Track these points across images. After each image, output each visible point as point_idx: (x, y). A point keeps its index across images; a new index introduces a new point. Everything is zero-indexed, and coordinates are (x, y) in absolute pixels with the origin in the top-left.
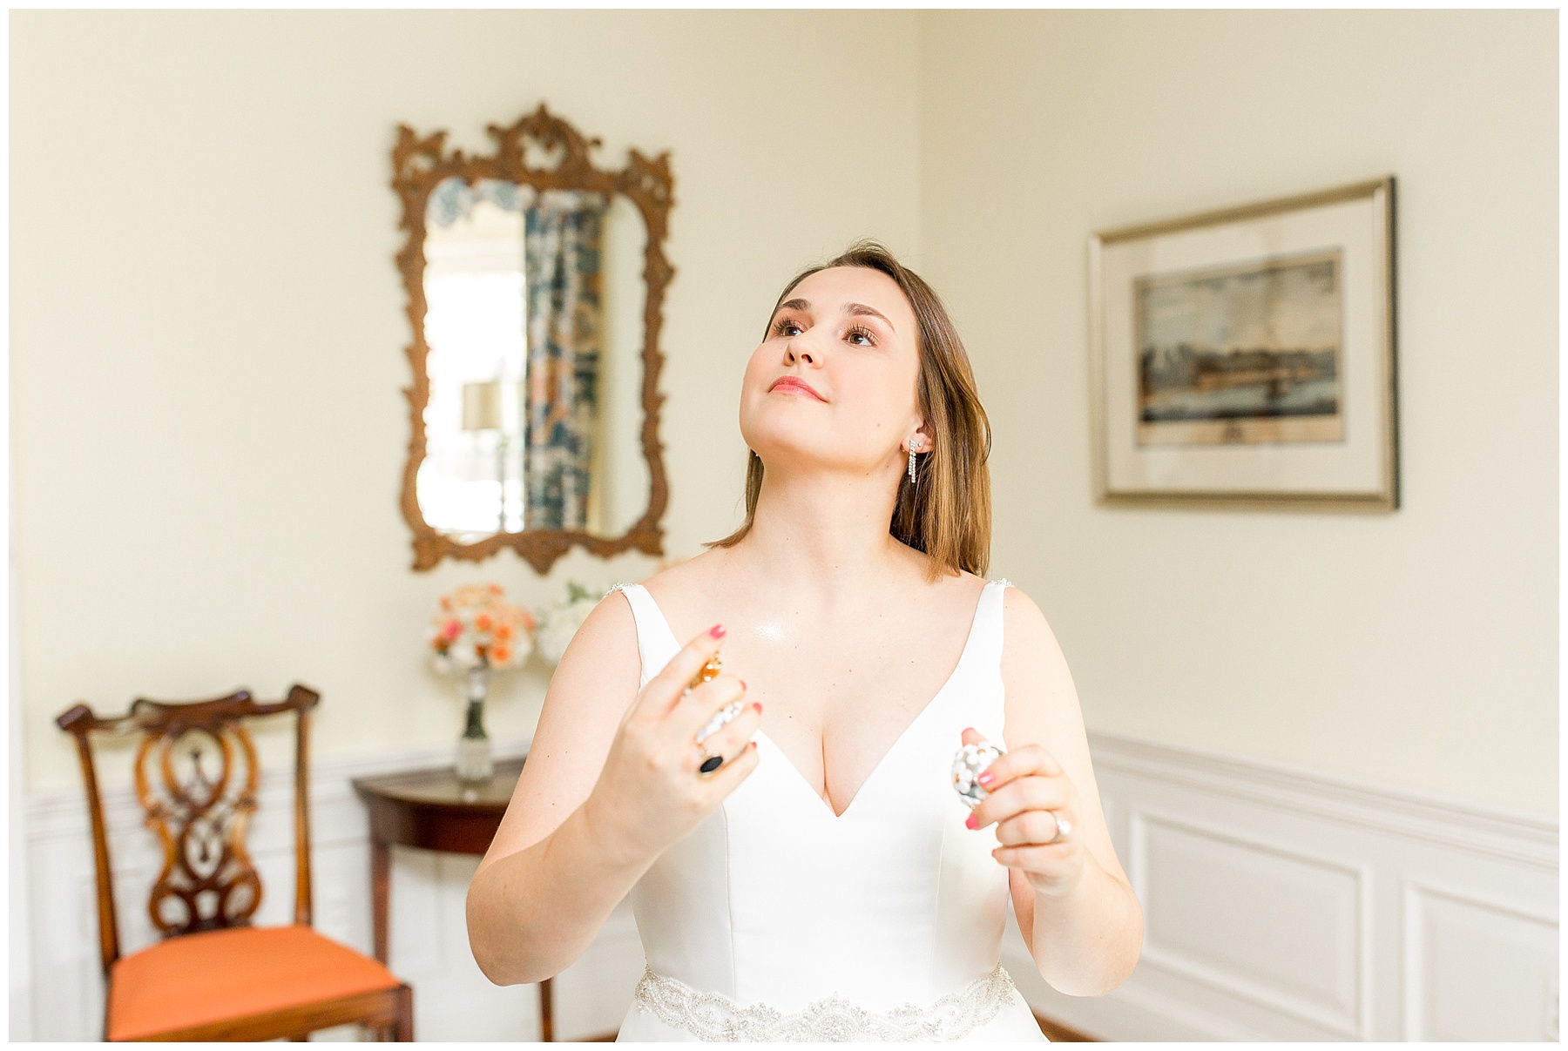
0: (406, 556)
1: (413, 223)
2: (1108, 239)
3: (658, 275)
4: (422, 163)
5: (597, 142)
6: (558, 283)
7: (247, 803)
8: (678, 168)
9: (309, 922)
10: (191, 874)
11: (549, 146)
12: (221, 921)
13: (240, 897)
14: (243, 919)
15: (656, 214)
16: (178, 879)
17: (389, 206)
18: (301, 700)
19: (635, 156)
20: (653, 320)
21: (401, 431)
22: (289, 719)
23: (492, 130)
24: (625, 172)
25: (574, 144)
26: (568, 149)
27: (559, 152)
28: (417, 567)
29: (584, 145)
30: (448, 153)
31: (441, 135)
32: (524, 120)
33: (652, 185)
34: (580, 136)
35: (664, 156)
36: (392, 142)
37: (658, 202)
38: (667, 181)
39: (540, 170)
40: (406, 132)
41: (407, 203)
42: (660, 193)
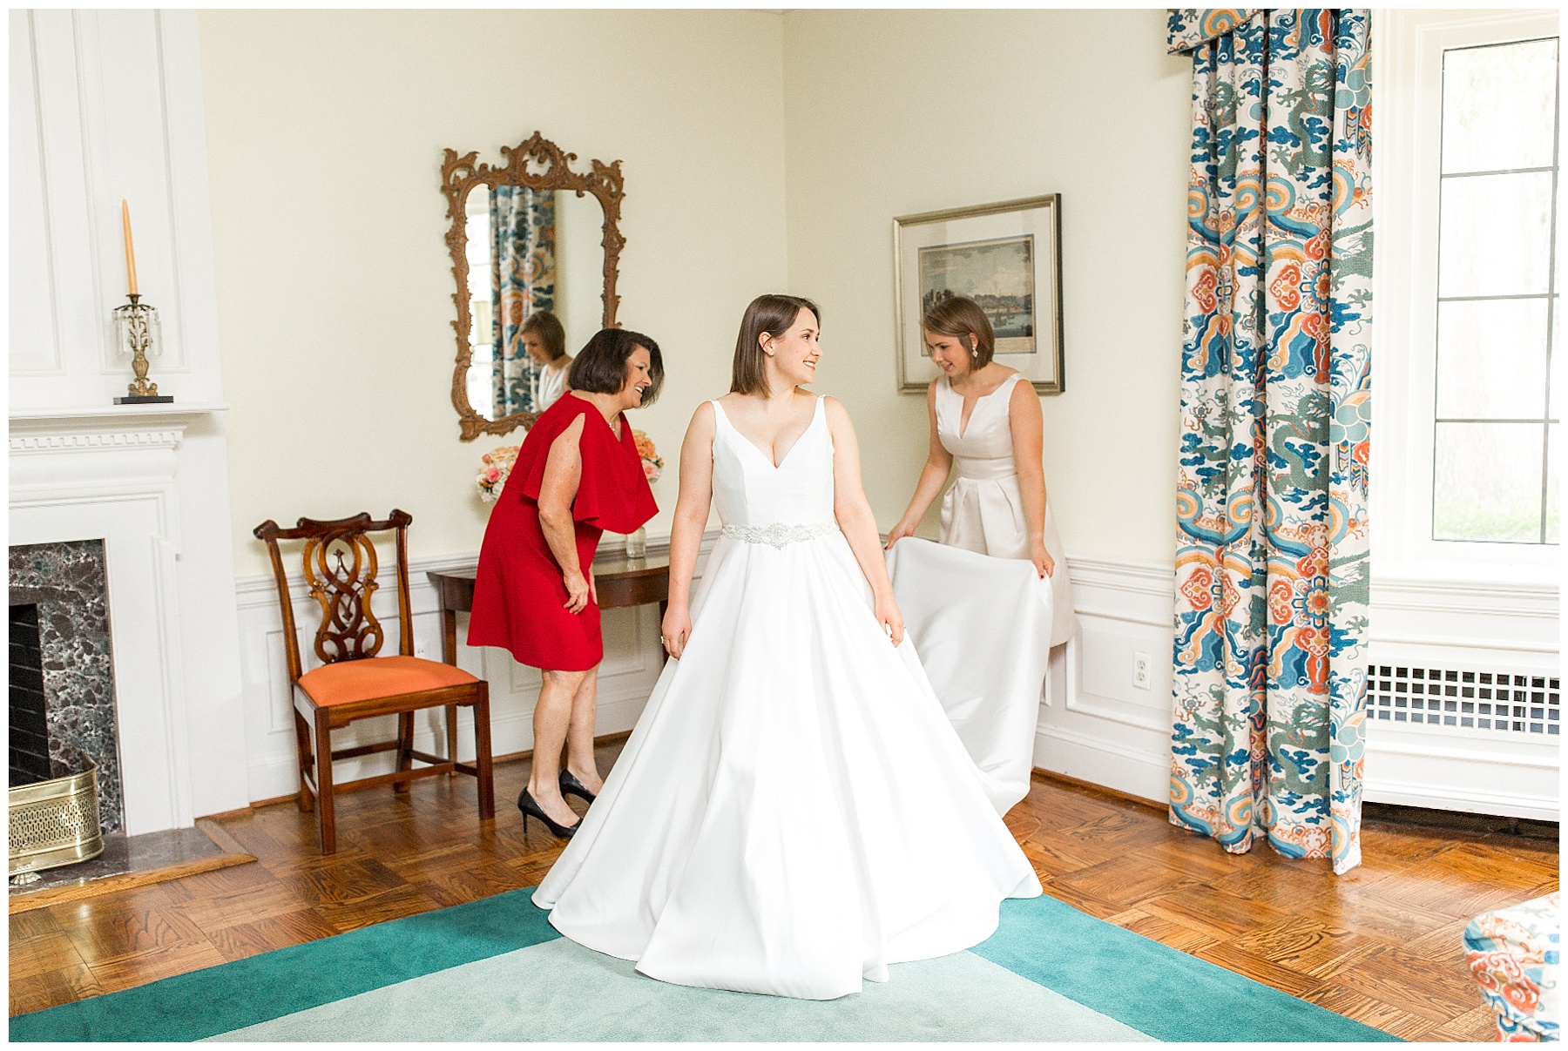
0: (459, 431)
1: (457, 213)
2: (903, 222)
3: (613, 243)
4: (462, 174)
5: (573, 157)
7: (371, 584)
8: (625, 172)
9: (411, 653)
10: (341, 626)
11: (541, 162)
12: (359, 655)
13: (370, 639)
14: (370, 654)
15: (611, 203)
16: (332, 628)
17: (442, 203)
18: (400, 520)
19: (596, 163)
20: (610, 274)
21: (453, 350)
22: (393, 532)
23: (504, 150)
24: (591, 175)
25: (558, 158)
26: (554, 161)
27: (548, 164)
28: (464, 438)
29: (565, 159)
30: (476, 167)
31: (473, 155)
32: (525, 143)
33: (609, 184)
34: (562, 153)
35: (616, 164)
36: (442, 160)
37: (612, 195)
38: (619, 181)
39: (536, 175)
40: (450, 154)
41: (452, 200)
42: (614, 190)
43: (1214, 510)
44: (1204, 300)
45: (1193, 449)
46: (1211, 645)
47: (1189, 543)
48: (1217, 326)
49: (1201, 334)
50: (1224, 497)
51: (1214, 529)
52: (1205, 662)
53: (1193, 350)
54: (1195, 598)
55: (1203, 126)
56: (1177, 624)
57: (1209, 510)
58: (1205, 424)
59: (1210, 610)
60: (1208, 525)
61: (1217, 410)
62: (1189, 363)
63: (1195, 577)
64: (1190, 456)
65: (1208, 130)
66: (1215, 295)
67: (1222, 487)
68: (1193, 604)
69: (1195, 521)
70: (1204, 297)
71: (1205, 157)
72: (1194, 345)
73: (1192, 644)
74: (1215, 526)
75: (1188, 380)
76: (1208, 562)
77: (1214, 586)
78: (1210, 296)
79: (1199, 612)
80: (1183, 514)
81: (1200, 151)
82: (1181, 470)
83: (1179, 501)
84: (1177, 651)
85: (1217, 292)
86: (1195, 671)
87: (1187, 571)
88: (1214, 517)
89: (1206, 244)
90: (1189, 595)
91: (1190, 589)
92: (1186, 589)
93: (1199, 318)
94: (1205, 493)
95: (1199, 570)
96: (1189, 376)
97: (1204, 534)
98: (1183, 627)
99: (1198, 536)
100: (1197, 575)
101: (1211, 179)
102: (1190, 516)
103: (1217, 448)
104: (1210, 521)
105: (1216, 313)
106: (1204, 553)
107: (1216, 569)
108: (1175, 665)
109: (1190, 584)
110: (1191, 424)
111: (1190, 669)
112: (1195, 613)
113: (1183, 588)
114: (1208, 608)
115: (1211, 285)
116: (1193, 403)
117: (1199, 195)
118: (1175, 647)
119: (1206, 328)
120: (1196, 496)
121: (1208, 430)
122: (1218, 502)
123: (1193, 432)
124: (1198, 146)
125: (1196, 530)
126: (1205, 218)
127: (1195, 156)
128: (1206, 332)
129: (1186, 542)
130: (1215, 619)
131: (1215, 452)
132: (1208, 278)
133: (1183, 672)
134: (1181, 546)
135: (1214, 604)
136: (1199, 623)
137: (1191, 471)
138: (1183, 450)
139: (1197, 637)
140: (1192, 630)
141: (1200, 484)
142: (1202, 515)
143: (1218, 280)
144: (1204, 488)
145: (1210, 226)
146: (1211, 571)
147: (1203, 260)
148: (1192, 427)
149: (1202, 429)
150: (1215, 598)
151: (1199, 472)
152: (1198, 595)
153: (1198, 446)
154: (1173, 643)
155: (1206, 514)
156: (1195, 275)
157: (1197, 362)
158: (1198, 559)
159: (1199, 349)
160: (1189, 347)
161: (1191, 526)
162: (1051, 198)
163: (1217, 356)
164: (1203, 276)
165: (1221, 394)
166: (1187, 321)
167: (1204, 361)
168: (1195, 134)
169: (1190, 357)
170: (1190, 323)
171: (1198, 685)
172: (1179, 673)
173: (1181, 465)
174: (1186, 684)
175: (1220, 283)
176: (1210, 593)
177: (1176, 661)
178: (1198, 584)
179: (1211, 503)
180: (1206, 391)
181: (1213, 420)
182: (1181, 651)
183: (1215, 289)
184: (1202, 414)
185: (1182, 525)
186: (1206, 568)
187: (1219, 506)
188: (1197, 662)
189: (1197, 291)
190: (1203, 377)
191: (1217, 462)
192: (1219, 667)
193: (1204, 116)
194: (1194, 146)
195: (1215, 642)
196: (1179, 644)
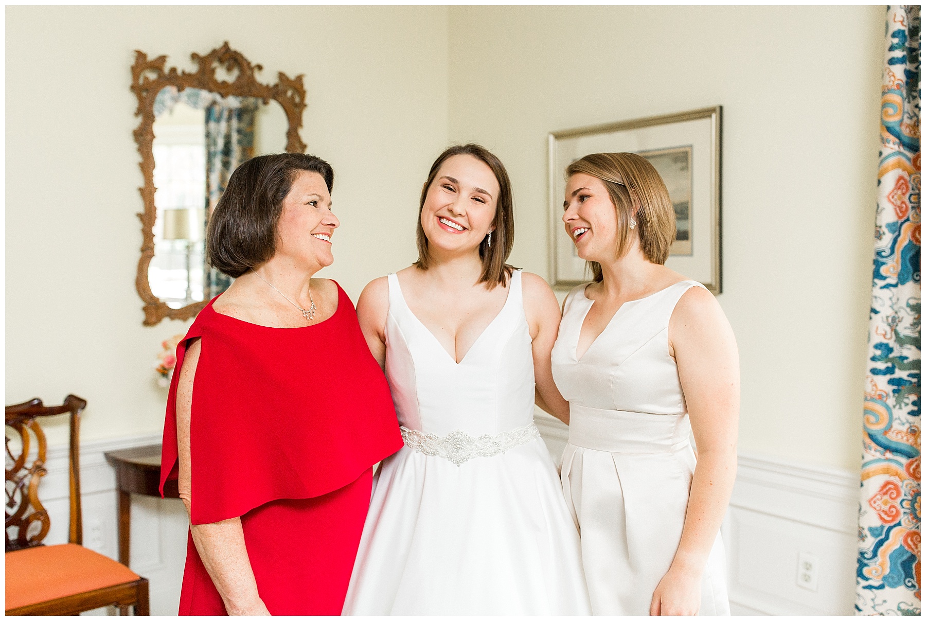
0: (142, 316)
1: (146, 113)
2: (560, 136)
4: (152, 76)
5: (260, 67)
6: (227, 151)
7: (39, 469)
8: (307, 85)
11: (229, 69)
12: (23, 543)
13: (35, 528)
14: (37, 542)
15: (294, 112)
17: (131, 102)
18: (74, 405)
19: (281, 75)
21: (138, 240)
22: (67, 416)
23: (194, 56)
24: (276, 86)
25: (246, 67)
26: (242, 71)
27: (236, 73)
28: (146, 323)
29: (252, 69)
30: (166, 69)
31: (163, 59)
32: (214, 52)
33: (292, 95)
34: (249, 63)
35: (300, 78)
36: (132, 61)
37: (296, 105)
38: (301, 93)
39: (224, 83)
40: (141, 56)
41: (141, 99)
42: (297, 100)
43: (904, 421)
44: (899, 207)
45: (885, 358)
46: (899, 561)
47: (878, 455)
48: (909, 234)
49: (895, 241)
50: (915, 408)
51: (904, 441)
52: (893, 578)
53: (887, 257)
54: (883, 511)
55: (903, 28)
56: (862, 537)
57: (899, 422)
58: (896, 333)
59: (899, 524)
60: (898, 436)
61: (908, 318)
62: (883, 270)
63: (885, 490)
64: (881, 365)
65: (907, 33)
66: (908, 202)
67: (913, 398)
68: (882, 518)
69: (886, 432)
70: (899, 203)
71: (902, 61)
72: (888, 252)
73: (879, 558)
74: (905, 438)
75: (882, 288)
76: (897, 474)
77: (903, 500)
78: (903, 202)
79: (887, 526)
80: (872, 424)
81: (898, 54)
82: (870, 379)
83: (867, 411)
84: (862, 565)
85: (909, 199)
86: (881, 587)
87: (874, 484)
88: (905, 428)
89: (902, 149)
90: (878, 508)
91: (879, 503)
92: (875, 502)
93: (894, 224)
94: (895, 403)
95: (888, 483)
96: (881, 283)
97: (893, 446)
98: (869, 543)
99: (887, 448)
100: (886, 488)
101: (907, 83)
102: (882, 426)
103: (906, 358)
104: (899, 432)
105: (908, 220)
106: (893, 466)
107: (906, 482)
108: (860, 579)
109: (879, 497)
110: (883, 332)
111: (876, 584)
112: (882, 527)
113: (871, 501)
114: (896, 522)
115: (904, 191)
116: (886, 311)
117: (896, 98)
118: (859, 561)
119: (899, 235)
120: (887, 407)
121: (901, 341)
122: (909, 413)
123: (885, 341)
124: (897, 48)
125: (886, 443)
126: (901, 121)
127: (893, 58)
128: (899, 239)
129: (874, 453)
130: (904, 534)
131: (905, 361)
132: (902, 184)
133: (870, 587)
134: (869, 457)
135: (904, 519)
136: (887, 538)
137: (882, 382)
138: (874, 359)
139: (885, 552)
140: (880, 544)
141: (891, 394)
142: (891, 427)
143: (910, 187)
144: (894, 399)
145: (906, 132)
146: (900, 484)
147: (899, 165)
148: (884, 335)
149: (894, 337)
150: (905, 513)
151: (891, 382)
152: (886, 508)
153: (891, 356)
154: (859, 556)
155: (896, 425)
156: (890, 180)
157: (892, 270)
158: (887, 471)
159: (892, 257)
160: (883, 254)
161: (880, 438)
162: (713, 110)
163: (909, 265)
164: (898, 181)
165: (912, 302)
166: (880, 227)
167: (898, 267)
168: (894, 36)
169: (883, 264)
170: (884, 229)
171: (885, 601)
172: (865, 587)
173: (870, 374)
174: (873, 600)
175: (913, 189)
176: (899, 507)
177: (860, 574)
178: (886, 497)
179: (902, 413)
180: (898, 299)
181: (904, 330)
182: (866, 565)
183: (908, 195)
184: (894, 322)
185: (871, 436)
186: (895, 482)
187: (911, 419)
188: (885, 578)
189: (893, 197)
190: (895, 286)
191: (908, 372)
192: (910, 584)
193: (903, 18)
194: (892, 48)
195: (905, 557)
196: (866, 558)
